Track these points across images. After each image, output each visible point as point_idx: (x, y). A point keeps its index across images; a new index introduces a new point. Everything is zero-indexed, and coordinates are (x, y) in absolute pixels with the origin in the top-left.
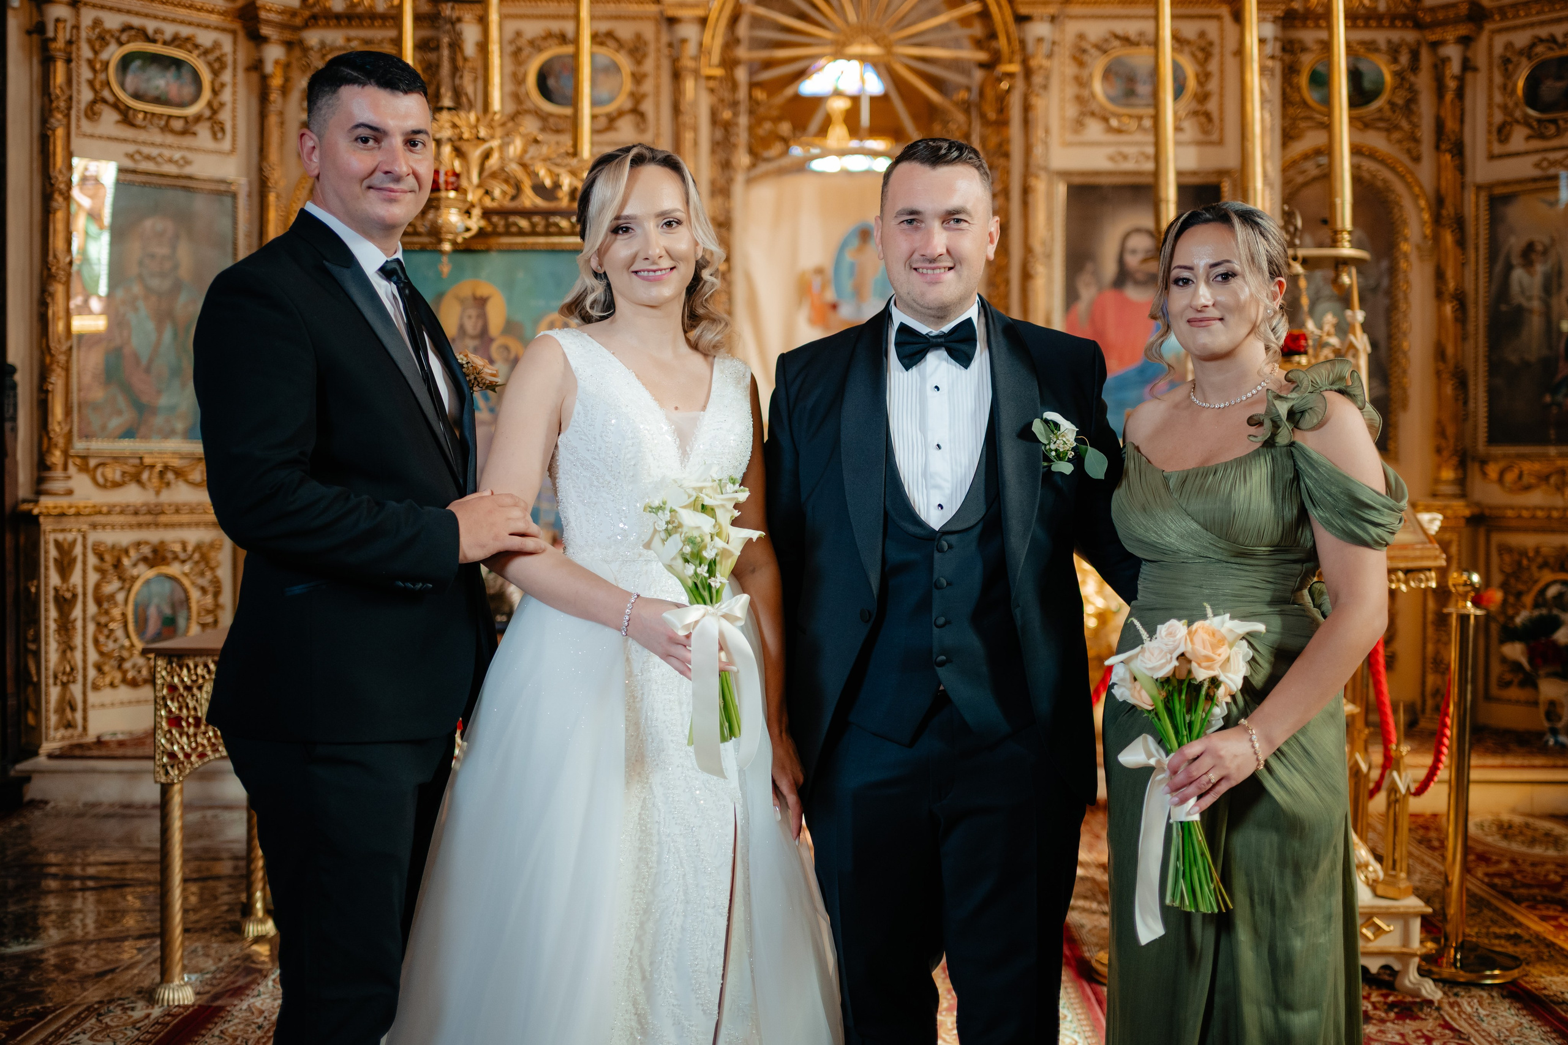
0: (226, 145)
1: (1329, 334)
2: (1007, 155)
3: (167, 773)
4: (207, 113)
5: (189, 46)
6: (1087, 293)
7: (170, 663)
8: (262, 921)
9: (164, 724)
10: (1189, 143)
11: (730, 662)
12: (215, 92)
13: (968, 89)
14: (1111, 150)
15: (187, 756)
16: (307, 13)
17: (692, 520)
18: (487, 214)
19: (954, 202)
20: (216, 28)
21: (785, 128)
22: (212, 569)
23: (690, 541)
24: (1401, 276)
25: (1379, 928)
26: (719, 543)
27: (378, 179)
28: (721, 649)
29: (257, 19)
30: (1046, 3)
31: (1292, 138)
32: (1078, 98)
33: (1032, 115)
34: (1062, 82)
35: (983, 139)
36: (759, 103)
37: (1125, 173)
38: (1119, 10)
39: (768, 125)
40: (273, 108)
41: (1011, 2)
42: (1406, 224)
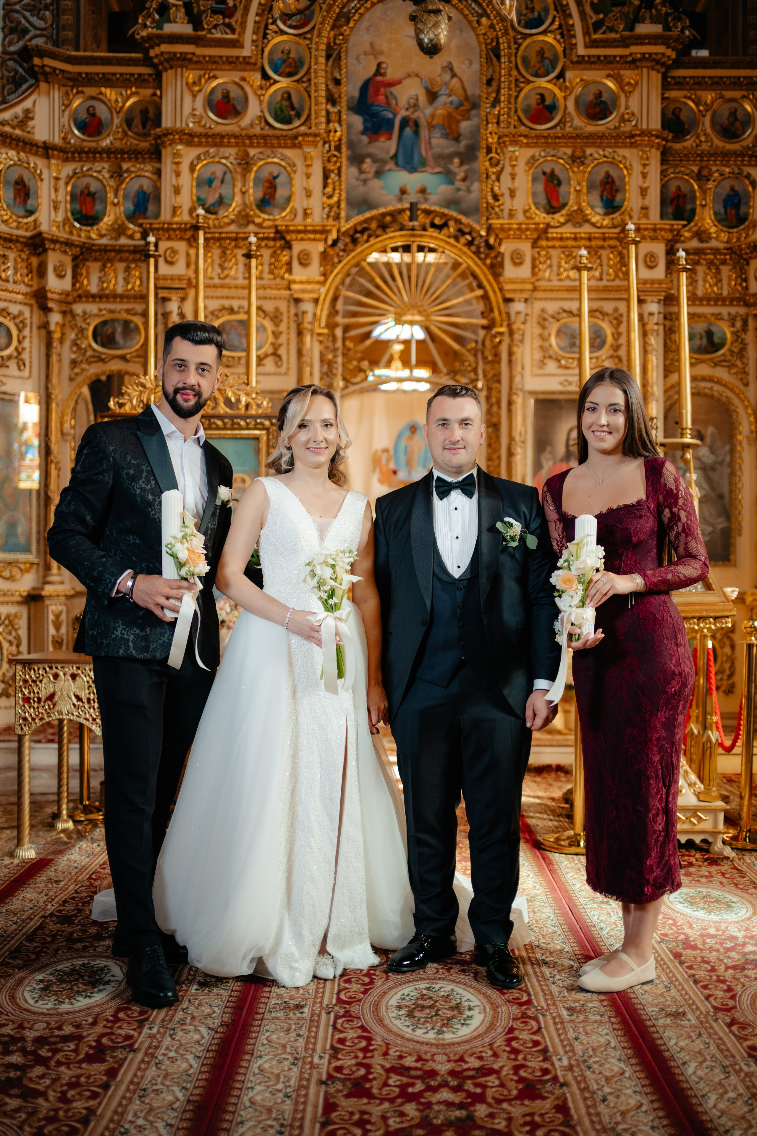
0: (26, 373)
2: (499, 382)
3: (22, 729)
4: (15, 354)
5: (5, 314)
6: (548, 463)
7: (24, 667)
8: (66, 821)
9: (21, 701)
12: (19, 342)
13: (476, 342)
14: (562, 379)
15: (33, 719)
16: (75, 294)
19: (465, 415)
20: (21, 303)
21: (365, 364)
22: (16, 630)
24: (738, 455)
25: (701, 818)
28: (337, 634)
29: (45, 298)
30: (522, 291)
31: (671, 372)
32: (542, 347)
33: (514, 358)
34: (532, 338)
35: (484, 371)
36: (349, 350)
37: (569, 393)
38: (566, 295)
39: (355, 363)
40: (55, 351)
41: (501, 290)
42: (740, 424)
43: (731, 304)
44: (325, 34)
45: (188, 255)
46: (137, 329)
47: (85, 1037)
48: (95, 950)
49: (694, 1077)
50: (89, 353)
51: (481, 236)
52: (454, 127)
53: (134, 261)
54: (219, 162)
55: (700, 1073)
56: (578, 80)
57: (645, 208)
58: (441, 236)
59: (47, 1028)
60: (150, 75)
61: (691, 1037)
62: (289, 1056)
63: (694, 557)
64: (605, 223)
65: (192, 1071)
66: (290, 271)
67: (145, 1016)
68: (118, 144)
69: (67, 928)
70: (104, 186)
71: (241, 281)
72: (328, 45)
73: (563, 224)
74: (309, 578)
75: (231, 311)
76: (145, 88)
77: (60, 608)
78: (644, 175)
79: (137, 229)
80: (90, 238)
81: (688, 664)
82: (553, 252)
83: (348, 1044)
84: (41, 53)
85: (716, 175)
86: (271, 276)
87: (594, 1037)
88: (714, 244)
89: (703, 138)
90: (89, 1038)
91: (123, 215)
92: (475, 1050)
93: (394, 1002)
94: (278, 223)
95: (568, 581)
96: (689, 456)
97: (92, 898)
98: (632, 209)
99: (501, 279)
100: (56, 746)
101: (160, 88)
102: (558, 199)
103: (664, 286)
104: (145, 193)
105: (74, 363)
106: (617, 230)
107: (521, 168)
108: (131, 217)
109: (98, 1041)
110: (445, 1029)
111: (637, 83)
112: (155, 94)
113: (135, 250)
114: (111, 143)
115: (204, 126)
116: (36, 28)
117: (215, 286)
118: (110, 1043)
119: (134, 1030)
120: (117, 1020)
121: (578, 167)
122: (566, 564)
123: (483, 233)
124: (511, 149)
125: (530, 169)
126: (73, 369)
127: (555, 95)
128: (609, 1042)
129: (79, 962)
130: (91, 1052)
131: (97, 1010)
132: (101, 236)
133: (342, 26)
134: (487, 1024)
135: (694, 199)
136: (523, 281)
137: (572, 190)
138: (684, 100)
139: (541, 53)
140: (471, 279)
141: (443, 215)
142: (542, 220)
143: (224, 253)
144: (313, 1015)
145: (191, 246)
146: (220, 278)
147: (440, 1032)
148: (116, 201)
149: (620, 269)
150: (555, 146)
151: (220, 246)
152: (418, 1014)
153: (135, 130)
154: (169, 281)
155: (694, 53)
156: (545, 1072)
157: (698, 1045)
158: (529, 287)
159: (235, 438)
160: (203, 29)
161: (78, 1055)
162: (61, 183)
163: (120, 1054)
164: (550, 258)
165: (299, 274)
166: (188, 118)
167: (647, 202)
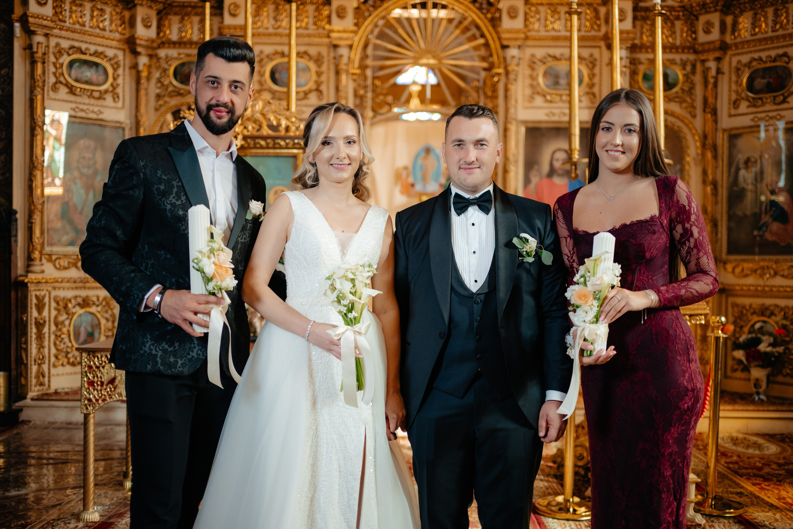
0: (120, 104)
3: (87, 408)
4: (111, 89)
5: (102, 56)
6: (535, 180)
7: (89, 355)
9: (86, 385)
10: (585, 107)
12: (115, 79)
13: (478, 81)
14: (547, 111)
15: (97, 400)
16: (159, 41)
18: (245, 138)
19: (480, 136)
20: (115, 48)
21: (390, 99)
24: (686, 171)
28: (356, 348)
29: (135, 44)
30: (516, 39)
32: (532, 86)
33: (509, 94)
34: (524, 78)
36: (377, 87)
37: (553, 122)
39: (382, 98)
40: (143, 87)
41: (499, 38)
42: (688, 147)
43: (683, 52)
50: (171, 89)
63: (705, 273)
66: (329, 22)
74: (329, 292)
75: (283, 54)
81: (700, 379)
82: (541, 8)
86: (314, 27)
95: (584, 296)
99: (499, 30)
103: (631, 35)
105: (158, 96)
122: (582, 279)
126: (157, 101)
136: (517, 31)
140: (474, 31)
143: (277, 8)
146: (274, 28)
149: (595, 23)
154: (234, 31)
158: (522, 36)
159: (277, 156)
164: (538, 13)
165: (337, 24)
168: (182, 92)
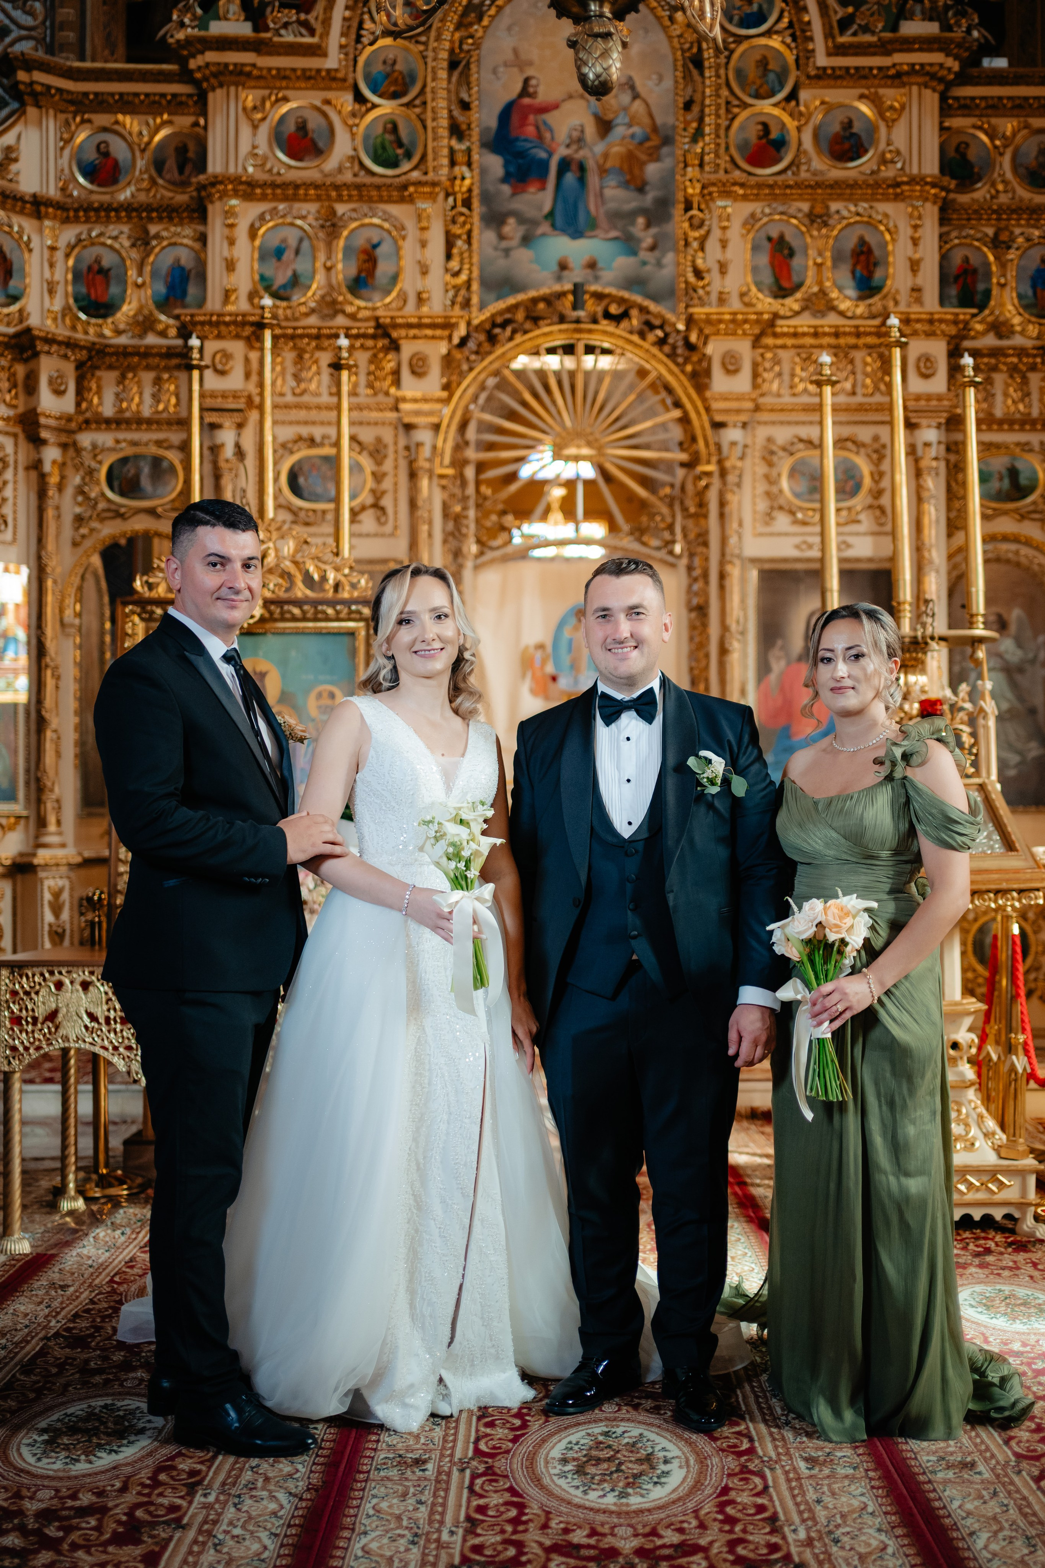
0: (8, 536)
1: (963, 700)
2: (706, 544)
3: (9, 1063)
6: (778, 666)
7: (12, 973)
8: (74, 1199)
9: (7, 1023)
10: (865, 534)
11: (480, 932)
13: (672, 486)
14: (797, 540)
15: (27, 1049)
16: (81, 419)
17: (453, 830)
18: (267, 603)
19: (633, 600)
21: (509, 519)
23: (453, 844)
25: (1002, 1183)
26: (473, 846)
27: (224, 592)
28: (475, 922)
29: (36, 424)
30: (738, 411)
31: (957, 528)
32: (768, 494)
33: (727, 510)
34: (754, 480)
35: (684, 530)
36: (485, 498)
37: (809, 560)
38: (803, 417)
39: (494, 518)
40: (51, 503)
41: (708, 409)
44: (447, 35)
45: (247, 360)
46: (172, 469)
47: (110, 1509)
48: (121, 1385)
49: (985, 1554)
50: (102, 505)
51: (678, 332)
52: (636, 171)
53: (167, 369)
54: (292, 224)
55: (994, 1547)
56: (817, 103)
57: (916, 290)
58: (618, 332)
59: (56, 1496)
60: (190, 96)
61: (982, 1497)
62: (406, 1532)
64: (859, 311)
65: (266, 1555)
66: (397, 383)
67: (197, 1478)
68: (142, 197)
69: (80, 1355)
70: (123, 260)
71: (326, 399)
72: (452, 51)
73: (797, 314)
75: (312, 442)
76: (183, 114)
77: (61, 883)
78: (915, 242)
79: (171, 322)
80: (102, 336)
82: (783, 354)
83: (491, 1513)
84: (29, 65)
85: (1020, 240)
86: (369, 391)
87: (844, 1499)
88: (1018, 341)
89: (1000, 187)
90: (117, 1511)
91: (150, 302)
92: (673, 1519)
93: (556, 1452)
94: (380, 313)
96: (981, 654)
97: (116, 1310)
98: (897, 291)
99: (708, 394)
100: (58, 1087)
101: (205, 114)
102: (789, 277)
103: (946, 403)
104: (182, 269)
105: (79, 520)
106: (877, 322)
107: (735, 231)
108: (164, 304)
109: (130, 1514)
110: (630, 1490)
111: (903, 107)
112: (196, 124)
113: (169, 353)
114: (133, 195)
115: (270, 171)
116: (20, 27)
117: (287, 406)
118: (147, 1517)
119: (182, 1497)
120: (156, 1483)
121: (819, 230)
123: (681, 327)
124: (720, 203)
125: (749, 231)
126: (77, 529)
127: (783, 125)
128: (866, 1506)
129: (99, 1403)
130: (121, 1530)
131: (129, 1469)
132: (118, 332)
133: (471, 24)
134: (690, 1482)
135: (988, 275)
136: (740, 398)
137: (811, 263)
138: (972, 131)
139: (763, 63)
140: (664, 394)
141: (621, 301)
142: (767, 308)
143: (300, 357)
144: (439, 1473)
145: (251, 347)
146: (294, 394)
147: (623, 1495)
148: (140, 280)
149: (882, 379)
150: (785, 198)
151: (295, 347)
152: (592, 1470)
153: (168, 176)
154: (219, 400)
155: (986, 62)
156: (774, 1548)
157: (993, 1507)
158: (749, 405)
159: (319, 633)
160: (267, 29)
161: (101, 1534)
162: (59, 255)
163: (162, 1533)
164: (778, 363)
165: (411, 388)
166: (246, 159)
167: (919, 281)
168: (123, 510)
